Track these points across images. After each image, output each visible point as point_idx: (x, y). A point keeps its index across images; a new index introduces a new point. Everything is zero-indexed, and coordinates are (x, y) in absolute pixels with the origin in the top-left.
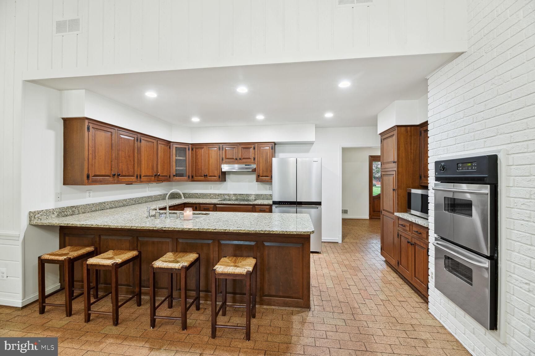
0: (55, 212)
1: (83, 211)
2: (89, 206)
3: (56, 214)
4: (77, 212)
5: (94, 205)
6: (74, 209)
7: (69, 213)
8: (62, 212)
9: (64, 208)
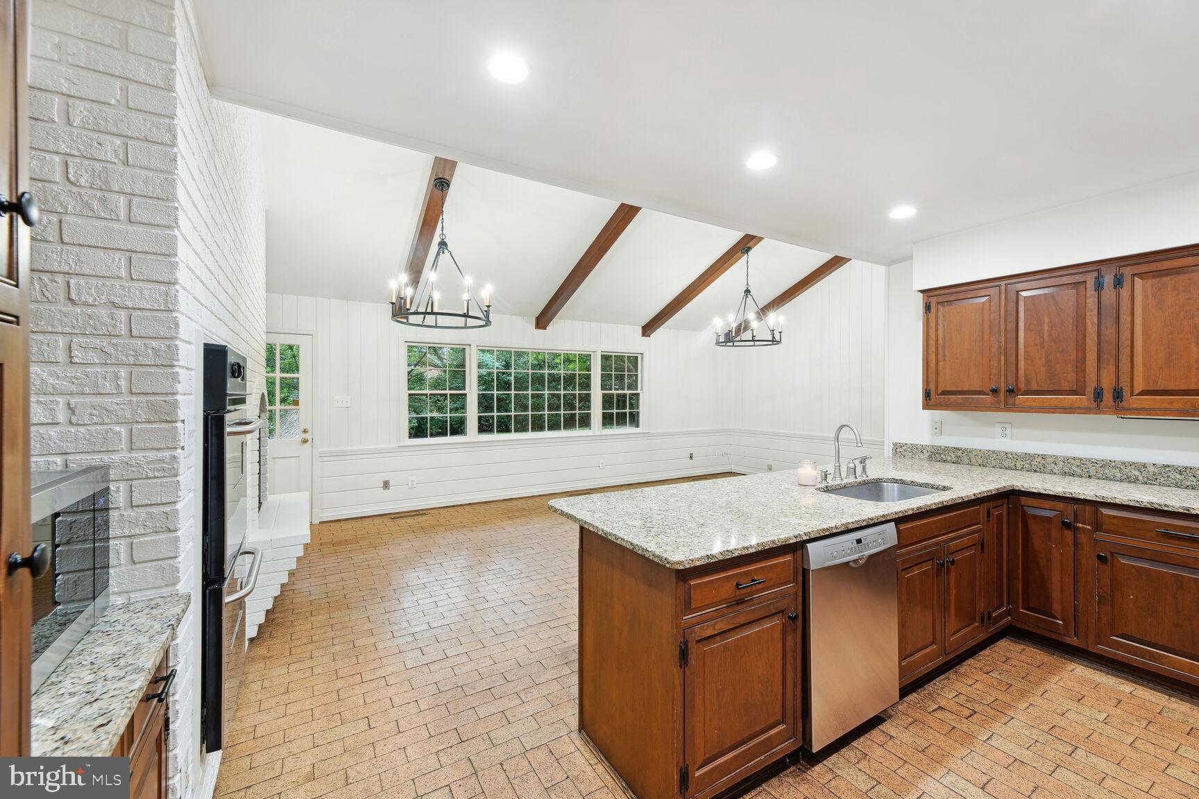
0: (924, 451)
1: (980, 461)
2: (995, 456)
3: (927, 455)
4: (966, 459)
5: (1010, 456)
6: (960, 453)
7: (949, 458)
8: (937, 453)
9: (940, 447)
